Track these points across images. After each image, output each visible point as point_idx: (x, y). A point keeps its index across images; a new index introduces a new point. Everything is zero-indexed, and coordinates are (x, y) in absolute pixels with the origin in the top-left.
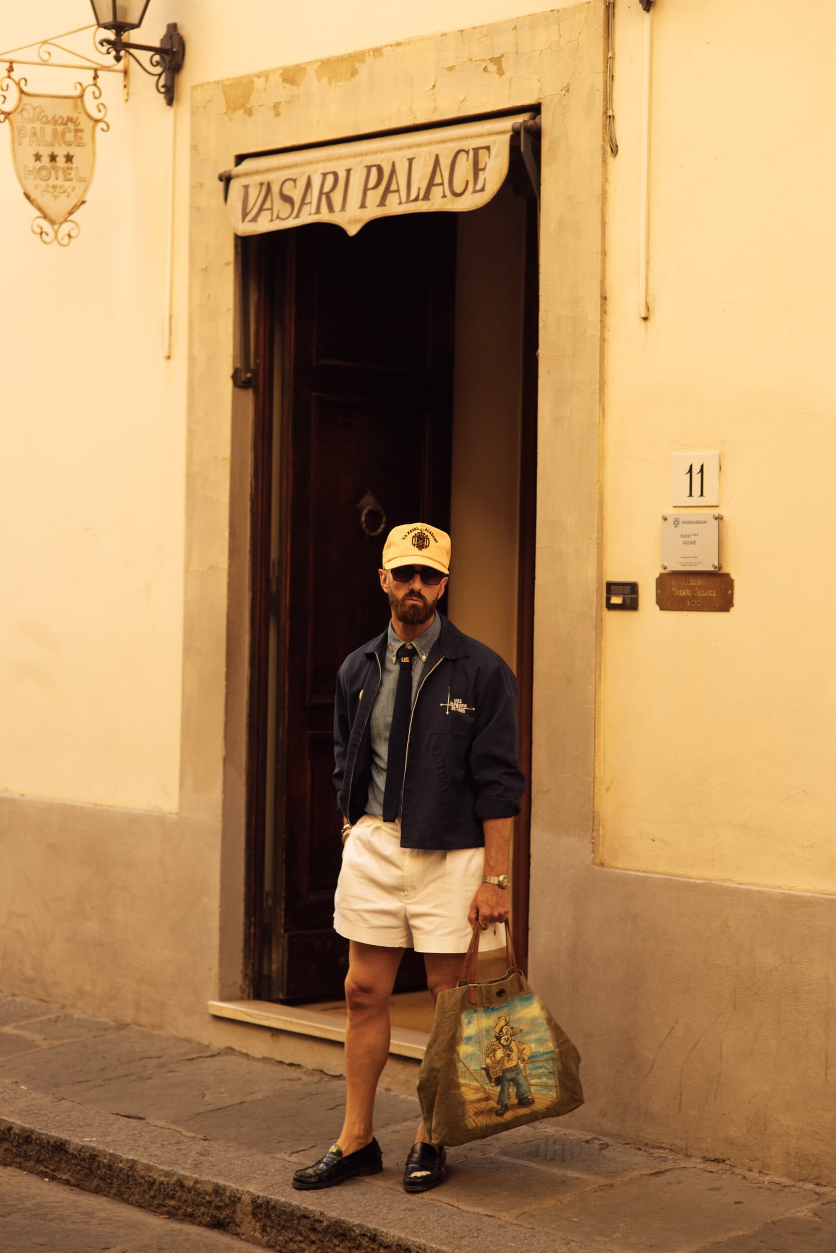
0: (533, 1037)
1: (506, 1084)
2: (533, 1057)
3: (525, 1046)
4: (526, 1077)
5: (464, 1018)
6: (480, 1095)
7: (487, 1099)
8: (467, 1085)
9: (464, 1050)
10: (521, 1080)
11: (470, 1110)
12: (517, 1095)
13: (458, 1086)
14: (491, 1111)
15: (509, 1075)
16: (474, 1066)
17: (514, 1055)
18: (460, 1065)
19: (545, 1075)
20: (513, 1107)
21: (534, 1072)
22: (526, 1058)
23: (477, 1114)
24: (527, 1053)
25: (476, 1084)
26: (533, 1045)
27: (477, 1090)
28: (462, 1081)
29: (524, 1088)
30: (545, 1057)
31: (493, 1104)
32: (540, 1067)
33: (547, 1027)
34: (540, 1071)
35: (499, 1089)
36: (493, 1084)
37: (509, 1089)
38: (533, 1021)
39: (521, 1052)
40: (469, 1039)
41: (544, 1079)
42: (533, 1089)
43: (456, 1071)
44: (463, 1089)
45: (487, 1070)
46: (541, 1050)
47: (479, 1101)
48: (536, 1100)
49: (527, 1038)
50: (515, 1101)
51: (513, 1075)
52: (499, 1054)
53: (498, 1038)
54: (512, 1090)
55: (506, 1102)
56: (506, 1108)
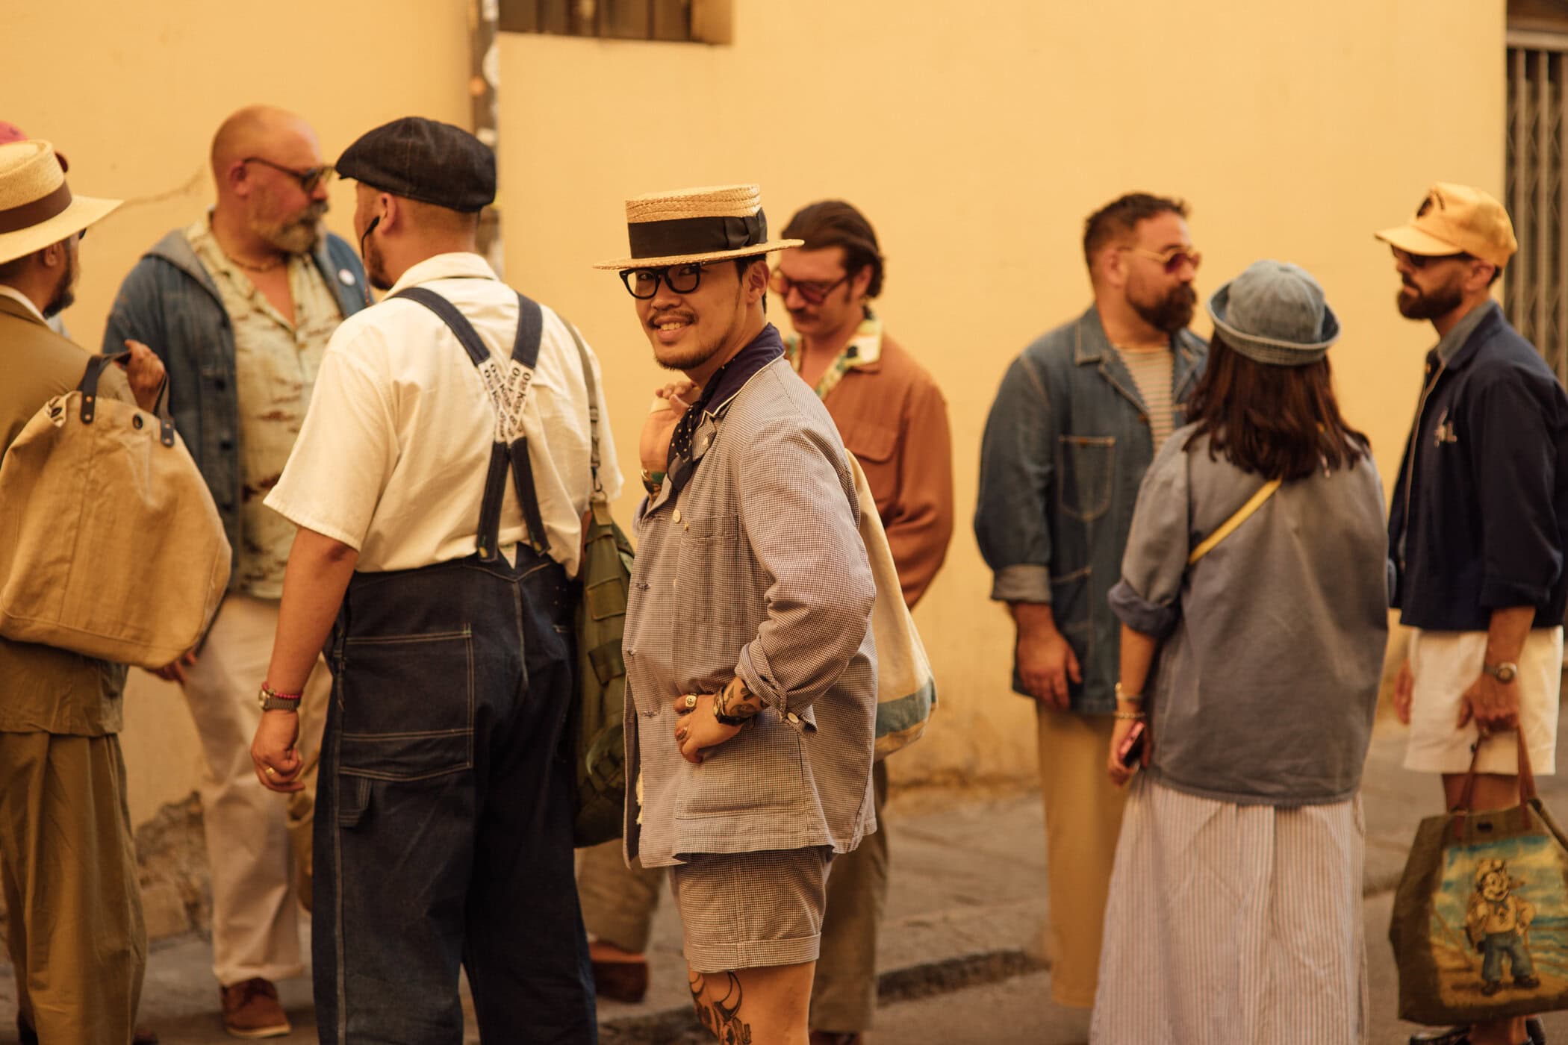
0: (1539, 894)
2: (1537, 922)
3: (1526, 905)
4: (1526, 948)
5: (1446, 856)
6: (1457, 963)
7: (1469, 969)
8: (1441, 947)
9: (1442, 899)
10: (1518, 949)
11: (1446, 982)
12: (1513, 971)
13: (1429, 946)
14: (1474, 987)
15: (1501, 942)
16: (1452, 923)
17: (1511, 916)
18: (1433, 919)
19: (1554, 949)
20: (1507, 986)
21: (1539, 943)
22: (1527, 921)
23: (1458, 987)
24: (1529, 916)
25: (1452, 947)
26: (1539, 907)
27: (1454, 955)
28: (1435, 940)
29: (1523, 962)
30: (1555, 924)
31: (1476, 977)
32: (1549, 937)
34: (1548, 942)
36: (1476, 950)
37: (1500, 960)
38: (1542, 874)
39: (1520, 912)
40: (1448, 885)
41: (1552, 955)
42: (1536, 966)
43: (1426, 925)
44: (1436, 952)
45: (1468, 929)
46: (1550, 913)
47: (1458, 970)
48: (1543, 982)
49: (1531, 894)
50: (1509, 978)
51: (1508, 942)
53: (1480, 888)
54: (1506, 963)
55: (1496, 977)
56: (1497, 986)
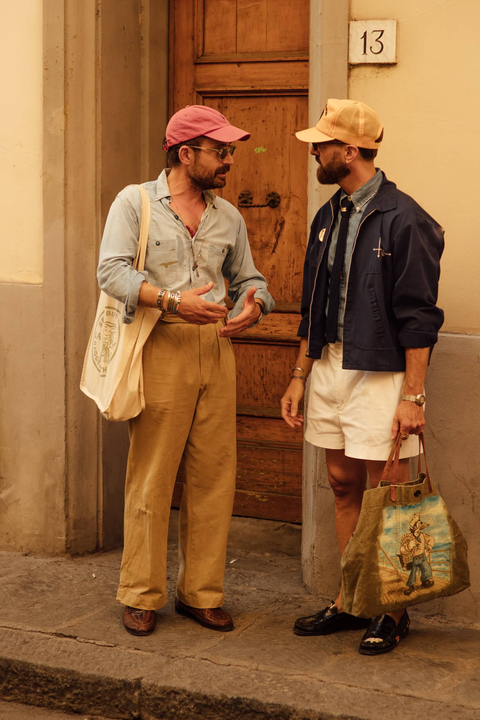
0: (437, 531)
1: (414, 568)
2: (436, 547)
3: (430, 538)
4: (429, 564)
5: (385, 513)
6: (394, 577)
7: (399, 581)
8: (384, 569)
9: (384, 539)
10: (426, 565)
11: (385, 589)
12: (422, 578)
13: (377, 569)
14: (401, 591)
15: (417, 562)
16: (391, 553)
17: (422, 546)
18: (380, 552)
19: (444, 563)
20: (418, 588)
21: (436, 560)
22: (431, 548)
23: (391, 592)
24: (432, 544)
25: (391, 568)
26: (436, 538)
27: (392, 573)
28: (381, 565)
29: (427, 573)
30: (445, 547)
31: (403, 585)
32: (441, 556)
33: (447, 523)
34: (441, 559)
35: (409, 572)
36: (405, 569)
37: (416, 573)
38: (438, 517)
39: (427, 542)
40: (388, 530)
41: (443, 566)
42: (434, 574)
43: (376, 557)
44: (381, 572)
45: (401, 557)
46: (442, 541)
47: (392, 582)
48: (435, 583)
49: (432, 531)
50: (420, 583)
51: (420, 561)
52: (412, 544)
53: (413, 531)
54: (418, 574)
55: (413, 583)
56: (412, 588)
